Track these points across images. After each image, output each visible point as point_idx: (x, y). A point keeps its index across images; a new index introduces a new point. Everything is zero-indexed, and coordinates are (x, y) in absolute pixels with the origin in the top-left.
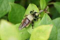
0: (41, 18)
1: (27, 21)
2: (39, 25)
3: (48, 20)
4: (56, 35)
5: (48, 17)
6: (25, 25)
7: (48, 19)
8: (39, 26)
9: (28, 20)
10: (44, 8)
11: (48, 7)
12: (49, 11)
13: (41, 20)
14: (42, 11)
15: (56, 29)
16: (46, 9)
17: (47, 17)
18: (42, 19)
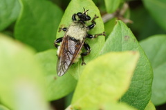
0: (106, 35)
1: (72, 45)
2: (100, 53)
3: (126, 41)
4: (149, 82)
5: (125, 32)
6: (71, 57)
7: (126, 36)
8: (101, 55)
9: (73, 42)
10: (115, 7)
11: (126, 6)
12: (128, 15)
13: (107, 40)
14: (109, 16)
15: (149, 64)
16: (122, 12)
17: (123, 30)
18: (110, 38)
